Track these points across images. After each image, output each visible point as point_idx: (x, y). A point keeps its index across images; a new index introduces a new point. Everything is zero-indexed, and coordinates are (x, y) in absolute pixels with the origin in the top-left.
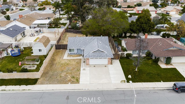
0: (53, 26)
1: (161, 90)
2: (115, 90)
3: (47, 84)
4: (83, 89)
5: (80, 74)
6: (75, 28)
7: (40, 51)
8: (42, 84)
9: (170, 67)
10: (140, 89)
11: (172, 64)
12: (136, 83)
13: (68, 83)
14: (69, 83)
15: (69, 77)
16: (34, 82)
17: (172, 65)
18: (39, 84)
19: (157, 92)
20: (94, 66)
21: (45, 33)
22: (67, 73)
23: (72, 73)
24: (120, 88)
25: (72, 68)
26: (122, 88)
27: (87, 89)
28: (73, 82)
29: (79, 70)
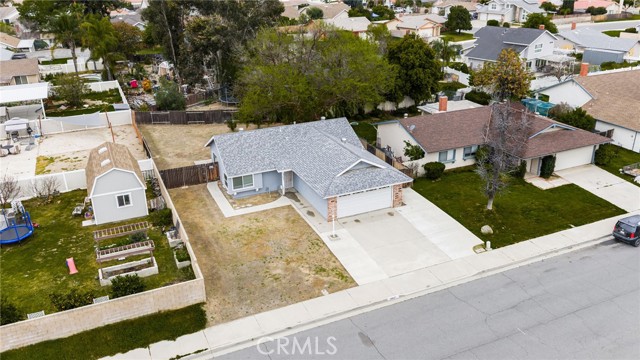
0: (63, 108)
1: (589, 249)
2: (479, 277)
3: (248, 314)
4: (386, 300)
5: (331, 253)
6: (174, 105)
7: (121, 204)
8: (228, 318)
9: (560, 185)
10: (540, 259)
11: (557, 174)
12: (516, 244)
13: (320, 295)
14: (325, 292)
15: (308, 272)
16: (192, 319)
17: (558, 177)
18: (218, 323)
19: (589, 257)
20: (357, 221)
21: (51, 136)
22: (288, 263)
23: (305, 257)
24: (489, 270)
25: (289, 242)
26: (495, 269)
27: (397, 296)
28: (333, 288)
29: (318, 243)
